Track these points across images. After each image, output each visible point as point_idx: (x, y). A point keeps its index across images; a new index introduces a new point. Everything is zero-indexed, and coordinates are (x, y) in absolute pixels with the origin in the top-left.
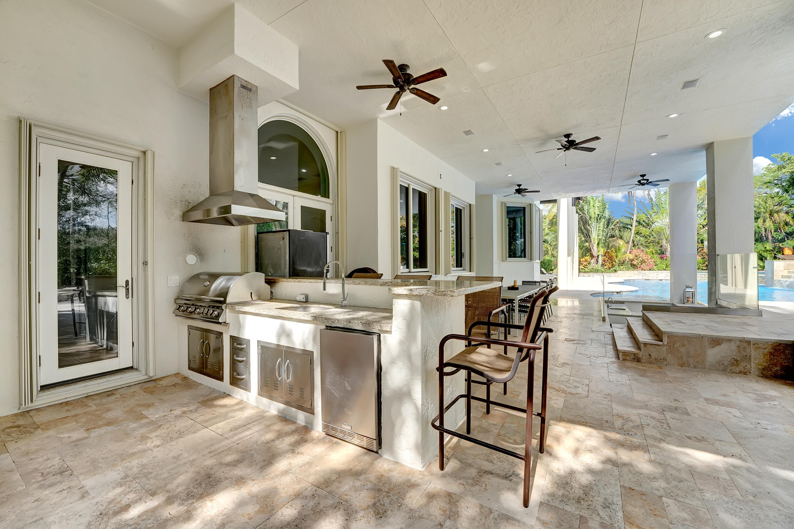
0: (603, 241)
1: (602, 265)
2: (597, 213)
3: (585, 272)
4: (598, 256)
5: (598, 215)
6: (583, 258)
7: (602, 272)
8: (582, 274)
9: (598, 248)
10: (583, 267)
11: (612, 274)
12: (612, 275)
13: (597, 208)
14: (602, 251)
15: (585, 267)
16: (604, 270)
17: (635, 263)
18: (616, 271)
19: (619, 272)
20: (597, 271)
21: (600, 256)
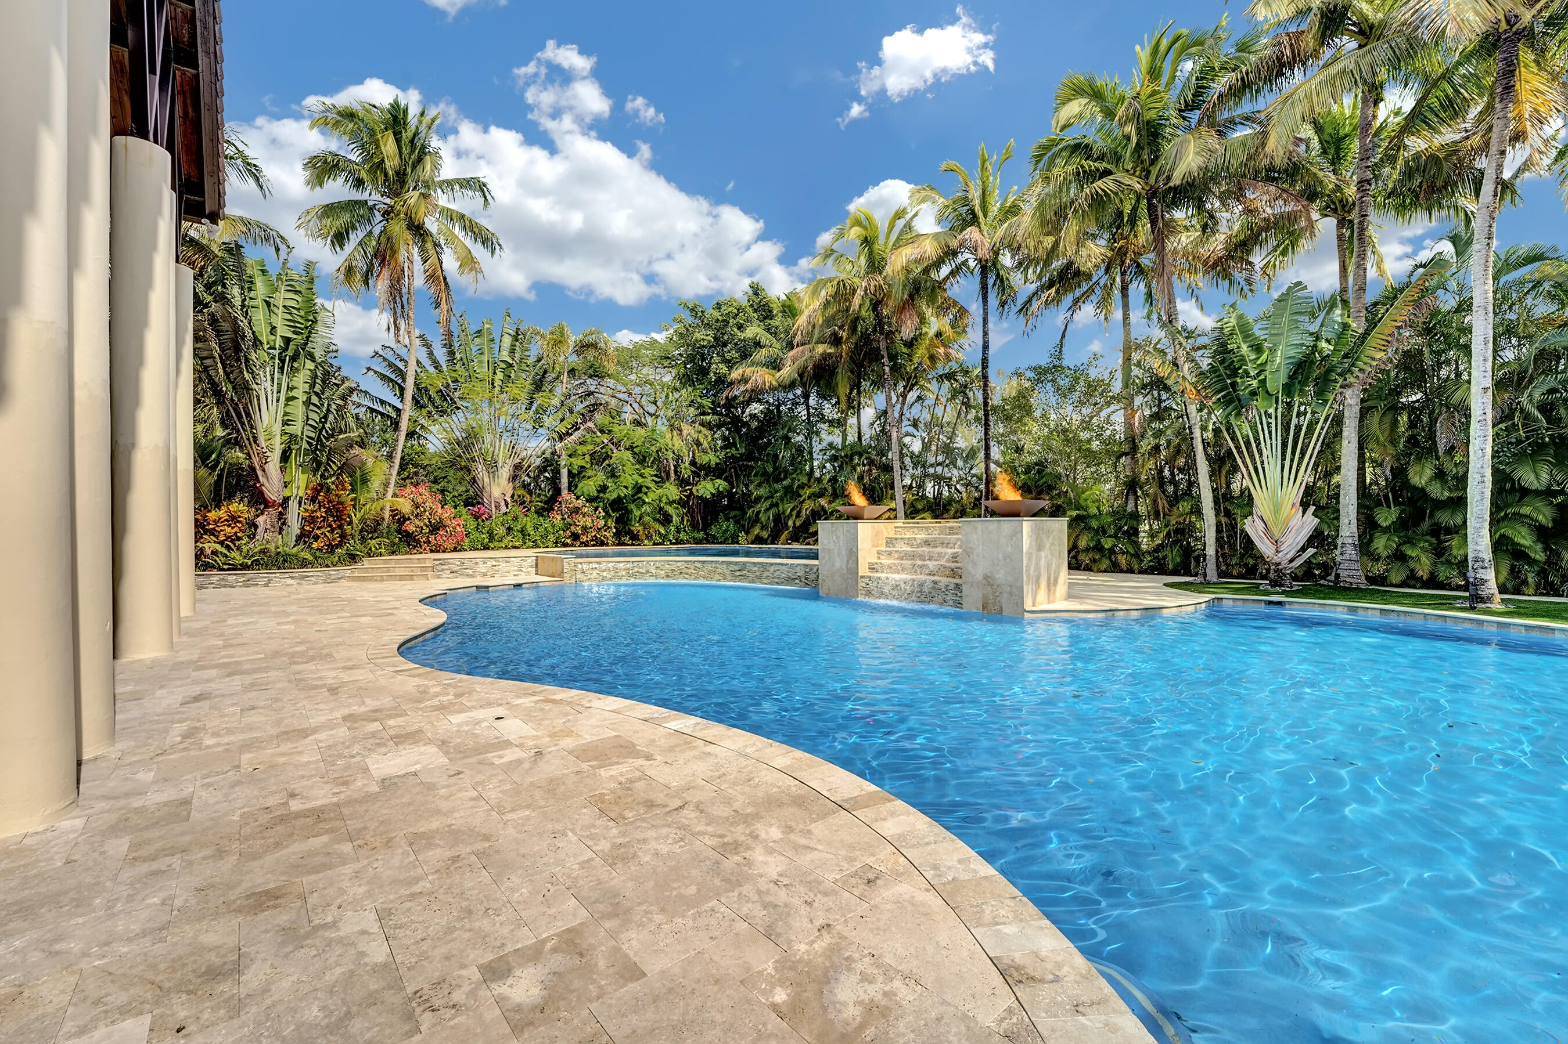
0: (305, 445)
1: (299, 538)
2: (283, 331)
3: (234, 568)
4: (286, 500)
5: (287, 341)
6: (218, 507)
7: (304, 564)
8: (215, 576)
9: (283, 469)
10: (218, 547)
11: (346, 571)
12: (342, 573)
13: (280, 311)
14: (301, 482)
15: (228, 548)
16: (308, 556)
17: (411, 528)
18: (353, 558)
19: (367, 563)
20: (280, 562)
21: (293, 505)
